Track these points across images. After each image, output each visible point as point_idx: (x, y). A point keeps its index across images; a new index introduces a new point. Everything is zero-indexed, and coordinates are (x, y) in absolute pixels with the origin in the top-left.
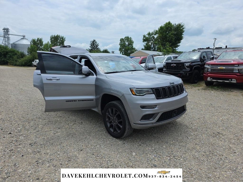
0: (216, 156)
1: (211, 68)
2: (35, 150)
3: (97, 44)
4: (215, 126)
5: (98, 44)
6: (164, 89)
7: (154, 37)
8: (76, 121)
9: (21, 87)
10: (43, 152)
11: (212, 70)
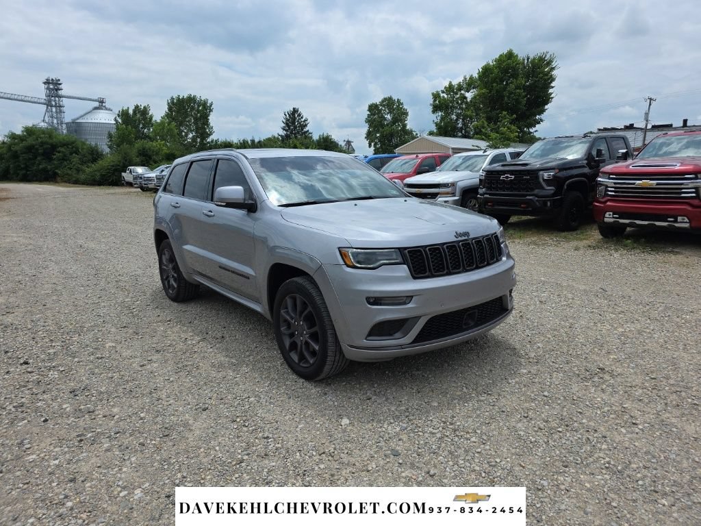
0: (576, 431)
1: (615, 183)
2: (82, 407)
3: (303, 120)
4: (596, 349)
5: (305, 121)
6: (435, 250)
7: (466, 98)
8: (207, 334)
9: (80, 242)
10: (100, 412)
11: (617, 189)
